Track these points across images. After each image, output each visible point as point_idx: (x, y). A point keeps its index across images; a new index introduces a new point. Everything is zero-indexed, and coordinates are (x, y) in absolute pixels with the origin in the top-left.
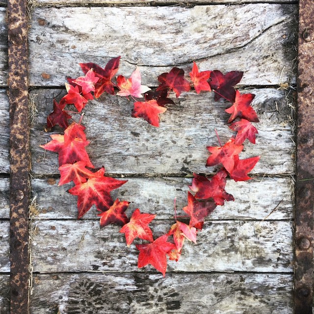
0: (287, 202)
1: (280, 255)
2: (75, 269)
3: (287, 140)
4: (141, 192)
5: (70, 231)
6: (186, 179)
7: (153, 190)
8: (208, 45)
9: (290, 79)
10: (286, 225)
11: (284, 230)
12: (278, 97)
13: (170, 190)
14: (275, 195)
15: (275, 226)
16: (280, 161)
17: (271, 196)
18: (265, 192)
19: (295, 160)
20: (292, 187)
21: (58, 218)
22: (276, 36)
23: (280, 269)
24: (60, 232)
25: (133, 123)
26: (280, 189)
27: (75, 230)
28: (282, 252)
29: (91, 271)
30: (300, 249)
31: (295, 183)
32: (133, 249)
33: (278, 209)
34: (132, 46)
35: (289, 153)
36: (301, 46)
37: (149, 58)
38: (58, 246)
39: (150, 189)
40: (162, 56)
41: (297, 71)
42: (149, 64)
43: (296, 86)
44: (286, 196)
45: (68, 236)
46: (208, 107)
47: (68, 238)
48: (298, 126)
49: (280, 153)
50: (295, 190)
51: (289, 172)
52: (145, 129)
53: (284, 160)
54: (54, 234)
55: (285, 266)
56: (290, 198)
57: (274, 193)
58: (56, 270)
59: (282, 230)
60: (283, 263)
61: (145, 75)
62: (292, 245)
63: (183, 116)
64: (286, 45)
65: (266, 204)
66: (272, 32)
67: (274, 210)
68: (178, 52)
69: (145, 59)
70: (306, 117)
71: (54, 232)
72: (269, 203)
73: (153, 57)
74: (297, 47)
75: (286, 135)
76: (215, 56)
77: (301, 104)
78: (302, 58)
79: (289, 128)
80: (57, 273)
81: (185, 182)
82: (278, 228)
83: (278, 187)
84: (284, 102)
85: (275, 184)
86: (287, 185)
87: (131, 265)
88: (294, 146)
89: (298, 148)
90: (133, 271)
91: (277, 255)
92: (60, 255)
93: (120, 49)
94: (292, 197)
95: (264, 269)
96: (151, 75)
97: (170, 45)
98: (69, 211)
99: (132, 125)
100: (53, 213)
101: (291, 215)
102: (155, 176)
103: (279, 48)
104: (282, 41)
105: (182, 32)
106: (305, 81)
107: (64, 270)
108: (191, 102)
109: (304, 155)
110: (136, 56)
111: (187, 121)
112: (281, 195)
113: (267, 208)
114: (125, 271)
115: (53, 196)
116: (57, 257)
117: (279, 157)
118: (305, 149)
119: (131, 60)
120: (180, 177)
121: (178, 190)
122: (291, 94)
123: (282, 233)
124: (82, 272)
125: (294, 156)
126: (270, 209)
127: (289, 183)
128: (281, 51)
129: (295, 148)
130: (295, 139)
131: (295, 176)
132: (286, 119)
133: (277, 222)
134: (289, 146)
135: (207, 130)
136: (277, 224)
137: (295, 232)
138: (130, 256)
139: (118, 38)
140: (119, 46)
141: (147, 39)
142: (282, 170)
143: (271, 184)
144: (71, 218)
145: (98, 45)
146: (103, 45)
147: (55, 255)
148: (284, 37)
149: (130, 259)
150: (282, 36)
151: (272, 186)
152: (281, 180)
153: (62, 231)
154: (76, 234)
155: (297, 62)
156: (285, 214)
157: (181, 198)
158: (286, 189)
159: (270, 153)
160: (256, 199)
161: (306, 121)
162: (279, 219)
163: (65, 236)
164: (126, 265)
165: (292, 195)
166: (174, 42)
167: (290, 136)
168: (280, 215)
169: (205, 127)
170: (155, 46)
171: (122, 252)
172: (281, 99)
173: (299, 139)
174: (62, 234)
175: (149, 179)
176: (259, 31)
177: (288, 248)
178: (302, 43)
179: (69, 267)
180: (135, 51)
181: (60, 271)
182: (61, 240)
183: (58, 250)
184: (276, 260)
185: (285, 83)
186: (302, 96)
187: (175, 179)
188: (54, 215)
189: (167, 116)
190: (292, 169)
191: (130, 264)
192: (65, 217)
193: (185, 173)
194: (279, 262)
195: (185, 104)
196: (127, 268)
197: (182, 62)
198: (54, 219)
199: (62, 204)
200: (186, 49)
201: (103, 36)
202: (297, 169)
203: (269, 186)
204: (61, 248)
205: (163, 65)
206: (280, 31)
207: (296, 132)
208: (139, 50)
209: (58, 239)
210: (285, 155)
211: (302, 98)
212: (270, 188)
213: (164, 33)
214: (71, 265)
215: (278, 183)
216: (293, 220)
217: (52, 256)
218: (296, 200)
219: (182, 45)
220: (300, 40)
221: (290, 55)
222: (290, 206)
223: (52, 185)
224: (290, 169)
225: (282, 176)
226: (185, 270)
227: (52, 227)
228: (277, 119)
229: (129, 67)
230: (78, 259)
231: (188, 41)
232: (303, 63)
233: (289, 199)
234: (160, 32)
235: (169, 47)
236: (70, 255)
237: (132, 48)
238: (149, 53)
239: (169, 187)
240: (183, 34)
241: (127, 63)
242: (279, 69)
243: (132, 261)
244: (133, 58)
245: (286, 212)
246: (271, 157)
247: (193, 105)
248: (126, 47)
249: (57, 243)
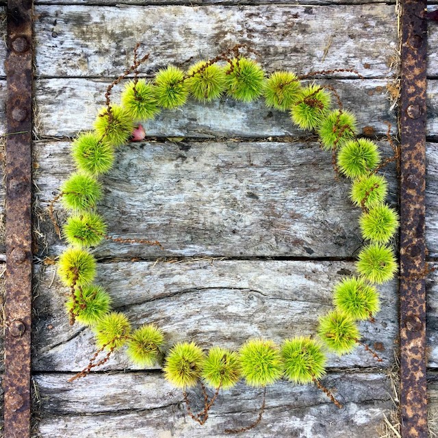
0: (44, 102)
1: (53, 29)
2: (337, 9)
3: (45, 188)
4: (245, 117)
5: (343, 61)
6: (183, 135)
7: (228, 119)
8: (153, 316)
9: (42, 270)
10: (45, 71)
11: (47, 64)
12: (57, 246)
13: (205, 119)
14: (60, 113)
15: (60, 69)
16: (54, 160)
17: (66, 111)
18: (74, 116)
19: (33, 161)
20: (37, 123)
21: (360, 80)
22: (61, 327)
23: (52, 10)
24: (358, 61)
25: (256, 212)
26: (53, 120)
27: (336, 64)
28: (50, 34)
29: (315, 6)
30: (25, 37)
31: (32, 128)
32: (256, 37)
33: (55, 92)
34: (257, 315)
35: (41, 169)
36: (27, 315)
37: (233, 298)
38: (361, 41)
39: (232, 121)
40: (215, 302)
41: (34, 281)
42: (233, 290)
43: (34, 261)
44: (45, 111)
45: (346, 55)
46: (153, 233)
47: (347, 53)
48: (30, 206)
49: (54, 170)
50: (32, 118)
51: (41, 143)
52: (239, 202)
53: (48, 160)
54: (366, 58)
55: (46, 14)
56: (40, 109)
57: (62, 115)
58: (364, 8)
59: (50, 63)
60: (49, 18)
61: (239, 277)
62: (35, 43)
63: (188, 221)
64: (48, 316)
65: (73, 100)
66: (67, 333)
67: (61, 92)
68: (192, 307)
69: (239, 298)
70: (20, 219)
71: (366, 60)
72: (69, 101)
73: (229, 301)
74: (32, 313)
75: (47, 195)
76: (144, 302)
77: (27, 236)
78: (26, 298)
79: (42, 204)
80: (362, 4)
81: (184, 131)
82: (55, 66)
83: (56, 123)
84: (50, 239)
85: (61, 128)
86: (45, 126)
87: (259, 14)
88: (35, 179)
89: (30, 176)
90: (257, 7)
91: (56, 29)
92: (357, 28)
93: (273, 312)
94: (38, 109)
95: (74, 9)
96: (230, 276)
97: (205, 316)
98: (345, 90)
99: (257, 209)
100: (367, 87)
101: (38, 85)
102: (226, 139)
103: (57, 311)
104: (53, 321)
105: (189, 334)
106: (21, 267)
107: (352, 7)
108: (176, 239)
109: (21, 166)
110: (251, 301)
111: (182, 214)
112: (53, 112)
113: (71, 94)
114: (267, 6)
115: (367, 110)
116: (361, 25)
117: (55, 164)
118: (20, 175)
119: (258, 297)
120: (191, 138)
121: (196, 120)
122: (40, 250)
123: (50, 60)
124: (327, 5)
125: (35, 165)
126: (68, 93)
127: (42, 128)
128: (55, 308)
129: (34, 177)
130: (34, 189)
131: (33, 138)
132: (47, 217)
133: (58, 75)
134: (42, 180)
135: (155, 202)
136: (58, 72)
137: (32, 62)
138: (260, 28)
139: (276, 326)
140: (274, 314)
141: (237, 325)
142: (51, 146)
143: (65, 127)
144: (342, 81)
145: (303, 316)
146: (296, 317)
147: (364, 28)
148: (50, 327)
149: (260, 23)
150: (53, 327)
151: (64, 125)
152: (52, 133)
153: (355, 61)
154: (335, 58)
155: (33, 293)
156: (46, 86)
157: (190, 109)
158: (45, 120)
159: (68, 170)
160: (86, 106)
161: (19, 213)
162: (55, 79)
163: (351, 55)
164: (266, 14)
165: (38, 112)
166: (199, 321)
167: (40, 193)
168: (54, 84)
169: (157, 205)
170: (225, 315)
171: (271, 33)
172: (54, 243)
173: (29, 189)
174: (354, 57)
175: (234, 136)
176: (84, 335)
177: (42, 38)
178: (26, 318)
179: (345, 12)
180: (253, 308)
181: (358, 7)
182: (356, 49)
183: (361, 36)
184: (58, 22)
185: (49, 265)
186: (25, 247)
187: (197, 135)
188: (365, 84)
189: (209, 221)
190: (37, 148)
191: (261, 15)
192: (351, 81)
193: (184, 143)
194: (54, 19)
195: (184, 237)
196: (264, 10)
197: (188, 294)
198: (365, 78)
199: (354, 100)
200: (183, 311)
201: (296, 328)
202: (32, 146)
203: (69, 125)
204: (357, 38)
205: (214, 290)
206: (56, 335)
207: (33, 198)
208: (247, 309)
209: (361, 50)
210: (47, 167)
211: (25, 244)
212: (66, 121)
213: (213, 332)
214: (343, 15)
215: (56, 129)
216: (35, 78)
217: (369, 26)
218: (32, 106)
219: (188, 316)
220: (29, 322)
221: (41, 302)
222: (40, 98)
223: (368, 127)
224: (40, 148)
225: (51, 139)
226: (184, 7)
227: (369, 68)
228: (59, 216)
229: (260, 287)
230: (333, 22)
231: (181, 321)
232: (24, 291)
233: (41, 107)
234: (219, 334)
235: (206, 314)
236: (345, 29)
237: (256, 312)
238: (233, 306)
239: (208, 123)
240: (187, 331)
241: (264, 293)
242: (58, 284)
243: (258, 19)
244: (255, 299)
245: (44, 88)
246: (67, 165)
247: (173, 235)
248: (265, 314)
249: (362, 46)
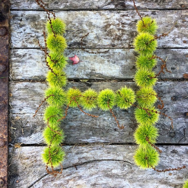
0: (15, 61)
1: (20, 23)
2: (168, 12)
3: (15, 107)
4: (121, 69)
5: (172, 39)
6: (88, 78)
7: (111, 70)
8: (72, 175)
9: (13, 151)
10: (16, 45)
11: (17, 41)
12: (22, 138)
13: (100, 70)
14: (24, 67)
15: (24, 44)
16: (20, 92)
17: (27, 66)
18: (31, 69)
19: (9, 92)
20: (12, 72)
21: (181, 49)
22: (23, 182)
23: (20, 13)
24: (180, 39)
25: (127, 119)
26: (20, 71)
27: (169, 41)
28: (19, 25)
29: (157, 11)
30: (5, 28)
31: (9, 75)
32: (126, 27)
33: (21, 56)
34: (128, 175)
35: (13, 97)
36: (5, 175)
37: (115, 166)
38: (181, 29)
39: (114, 71)
40: (105, 167)
41: (9, 157)
42: (115, 161)
43: (9, 146)
44: (16, 66)
45: (174, 36)
46: (72, 130)
47: (174, 35)
48: (7, 117)
49: (20, 97)
50: (9, 70)
51: (13, 83)
52: (118, 114)
53: (17, 92)
54: (184, 38)
55: (16, 16)
56: (13, 65)
57: (24, 68)
58: (183, 11)
59: (18, 41)
60: (18, 18)
61: (118, 154)
62: (11, 30)
63: (91, 124)
64: (16, 175)
65: (30, 60)
66: (26, 185)
67: (24, 56)
68: (93, 170)
69: (118, 165)
70: (2, 124)
71: (184, 39)
72: (28, 61)
73: (113, 167)
74: (8, 174)
75: (16, 111)
76: (68, 168)
77: (5, 133)
78: (4, 166)
79: (14, 115)
80: (182, 9)
81: (88, 76)
82: (21, 42)
83: (22, 72)
84: (18, 134)
85: (24, 75)
86: (15, 74)
87: (127, 15)
88: (10, 102)
89: (7, 100)
90: (127, 11)
91: (22, 23)
92: (180, 22)
93: (136, 173)
94: (12, 65)
95: (31, 13)
96: (113, 154)
97: (100, 175)
98: (173, 54)
99: (127, 117)
100: (185, 53)
101: (12, 52)
102: (110, 80)
103: (21, 173)
104: (19, 178)
105: (92, 185)
106: (2, 150)
107: (176, 11)
108: (85, 134)
109: (3, 95)
110: (124, 167)
111: (88, 120)
112: (20, 66)
113: (29, 57)
114: (132, 11)
115: (185, 65)
116: (181, 20)
117: (20, 94)
118: (2, 100)
119: (128, 165)
120: (92, 80)
121: (95, 70)
122: (12, 140)
123: (19, 39)
124: (163, 10)
125: (10, 95)
126: (28, 56)
127: (14, 75)
128: (20, 171)
129: (9, 101)
130: (9, 107)
131: (9, 80)
132: (16, 122)
133: (22, 47)
134: (14, 102)
135: (73, 114)
136: (22, 46)
137: (9, 40)
138: (128, 22)
139: (138, 181)
140: (137, 175)
141: (117, 180)
142: (19, 85)
143: (26, 74)
144: (172, 49)
145: (153, 176)
146: (149, 176)
147: (183, 22)
148: (17, 181)
149: (128, 20)
150: (19, 182)
151: (26, 73)
152: (19, 77)
153: (179, 39)
154: (168, 38)
155: (9, 163)
156: (16, 53)
157: (92, 65)
158: (16, 71)
159: (27, 97)
160: (37, 63)
161: (1, 120)
162: (21, 49)
163: (176, 36)
164: (131, 15)
165: (12, 66)
166: (97, 178)
167: (13, 109)
168: (20, 52)
169: (74, 116)
170: (111, 174)
171: (134, 25)
172: (20, 136)
173: (7, 107)
174: (178, 37)
175: (115, 78)
176: (36, 186)
177: (14, 28)
178: (5, 177)
179: (173, 14)
180: (126, 171)
181: (180, 11)
182: (179, 33)
183: (181, 26)
184: (22, 19)
185: (17, 148)
186: (4, 139)
187: (95, 78)
188: (184, 51)
189: (102, 124)
190: (11, 86)
191: (129, 16)
192: (176, 50)
193: (88, 82)
194: (21, 18)
195: (89, 132)
196: (130, 13)
197: (91, 163)
198: (184, 48)
199: (178, 60)
200: (88, 172)
201: (149, 182)
202: (9, 84)
203: (28, 73)
204: (179, 28)
205: (105, 161)
206: (21, 186)
207: (9, 113)
208: (123, 172)
209: (181, 34)
210: (16, 96)
211: (4, 137)
212: (26, 71)
213: (104, 184)
214: (172, 15)
215: (21, 76)
216: (11, 49)
217: (185, 21)
218: (9, 63)
219: (91, 175)
220: (6, 179)
221: (13, 168)
222: (13, 59)
223: (186, 74)
224: (13, 85)
225: (19, 81)
226: (88, 12)
227: (186, 43)
228: (23, 122)
229: (130, 160)
230: (167, 19)
231: (87, 178)
232: (4, 163)
233: (14, 64)
234: (107, 185)
235: (101, 174)
236: (173, 23)
237: (127, 173)
238: (115, 170)
239: (101, 72)
240: (91, 183)
241: (131, 163)
242: (21, 158)
243: (127, 18)
244: (127, 166)
245: (15, 54)
246: (27, 94)
247: (83, 132)
248: (132, 174)
249: (182, 31)
